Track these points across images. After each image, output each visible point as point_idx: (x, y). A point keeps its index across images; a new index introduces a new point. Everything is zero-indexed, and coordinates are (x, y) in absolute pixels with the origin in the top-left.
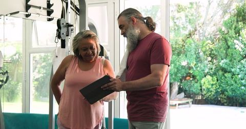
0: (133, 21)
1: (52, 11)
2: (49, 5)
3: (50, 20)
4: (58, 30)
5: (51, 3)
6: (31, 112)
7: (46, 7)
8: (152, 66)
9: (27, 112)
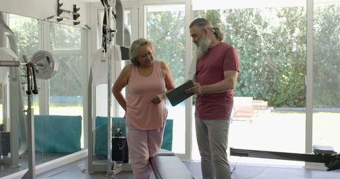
0: (206, 32)
1: (79, 16)
2: (75, 10)
3: (75, 24)
4: (103, 36)
5: (77, 7)
6: (50, 114)
7: (72, 10)
8: (225, 73)
9: (46, 114)
